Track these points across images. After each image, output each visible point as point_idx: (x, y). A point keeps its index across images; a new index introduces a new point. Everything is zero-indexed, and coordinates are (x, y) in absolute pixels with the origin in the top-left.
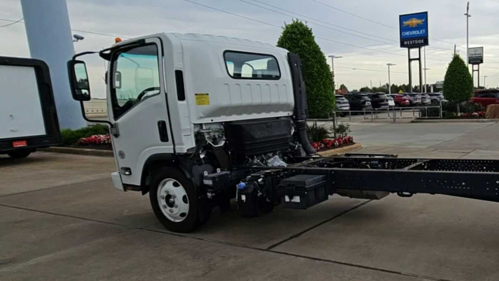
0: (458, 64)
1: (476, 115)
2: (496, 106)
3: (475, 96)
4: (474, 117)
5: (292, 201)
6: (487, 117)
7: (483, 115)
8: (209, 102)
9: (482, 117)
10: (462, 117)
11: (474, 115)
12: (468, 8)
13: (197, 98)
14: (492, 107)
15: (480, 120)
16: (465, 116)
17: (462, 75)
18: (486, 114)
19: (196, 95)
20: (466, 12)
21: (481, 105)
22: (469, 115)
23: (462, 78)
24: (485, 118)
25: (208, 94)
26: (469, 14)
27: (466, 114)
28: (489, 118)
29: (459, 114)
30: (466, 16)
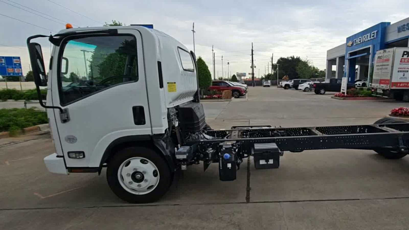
0: (201, 63)
1: (216, 97)
2: (228, 92)
3: (213, 85)
4: (215, 98)
5: (269, 163)
6: (223, 98)
7: (220, 97)
8: (176, 90)
9: (220, 99)
10: (206, 98)
11: (215, 97)
12: (193, 27)
13: (169, 86)
14: (225, 93)
15: (219, 100)
16: (208, 98)
17: (205, 71)
18: (222, 96)
19: (168, 83)
20: (192, 29)
21: (217, 91)
22: (211, 97)
23: (205, 73)
24: (221, 99)
25: (175, 83)
26: (195, 30)
27: (209, 97)
28: (224, 99)
29: (204, 97)
30: (192, 31)
